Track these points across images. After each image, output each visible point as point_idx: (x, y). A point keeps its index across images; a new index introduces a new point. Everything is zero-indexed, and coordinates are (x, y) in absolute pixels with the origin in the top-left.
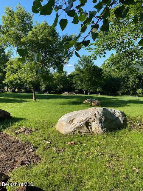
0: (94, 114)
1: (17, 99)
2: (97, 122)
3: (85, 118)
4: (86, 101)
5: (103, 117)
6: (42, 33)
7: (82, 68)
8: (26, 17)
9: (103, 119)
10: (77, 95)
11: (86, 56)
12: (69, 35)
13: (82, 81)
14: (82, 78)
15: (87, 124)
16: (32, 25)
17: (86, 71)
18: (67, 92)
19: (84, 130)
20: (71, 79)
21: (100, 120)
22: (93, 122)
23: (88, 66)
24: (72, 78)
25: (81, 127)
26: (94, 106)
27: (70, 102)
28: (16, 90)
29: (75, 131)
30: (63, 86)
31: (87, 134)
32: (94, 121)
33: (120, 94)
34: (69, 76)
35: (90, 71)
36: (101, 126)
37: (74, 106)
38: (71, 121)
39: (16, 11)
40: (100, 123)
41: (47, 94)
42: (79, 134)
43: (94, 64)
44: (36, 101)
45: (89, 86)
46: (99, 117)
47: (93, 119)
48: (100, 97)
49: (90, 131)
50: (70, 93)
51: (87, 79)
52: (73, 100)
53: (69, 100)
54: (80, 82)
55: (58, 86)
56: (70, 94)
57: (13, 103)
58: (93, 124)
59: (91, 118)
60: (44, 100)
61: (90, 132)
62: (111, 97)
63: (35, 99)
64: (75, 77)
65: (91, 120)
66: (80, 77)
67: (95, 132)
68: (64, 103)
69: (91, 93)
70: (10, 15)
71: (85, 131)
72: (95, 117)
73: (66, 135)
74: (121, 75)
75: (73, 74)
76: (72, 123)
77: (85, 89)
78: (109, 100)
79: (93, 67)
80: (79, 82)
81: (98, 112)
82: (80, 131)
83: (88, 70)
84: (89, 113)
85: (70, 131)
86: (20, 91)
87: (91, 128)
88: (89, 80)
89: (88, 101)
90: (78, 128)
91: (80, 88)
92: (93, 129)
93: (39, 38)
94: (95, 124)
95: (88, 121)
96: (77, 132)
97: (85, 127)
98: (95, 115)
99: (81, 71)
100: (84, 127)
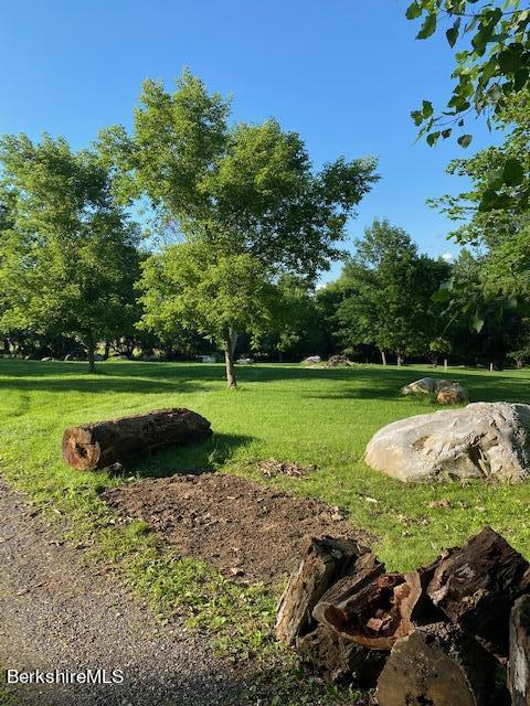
0: (491, 422)
1: (165, 381)
2: (505, 445)
3: (466, 434)
4: (414, 386)
5: (522, 432)
6: (264, 162)
7: (371, 266)
8: (206, 111)
9: (522, 436)
10: (360, 366)
11: (385, 224)
12: (348, 162)
13: (373, 314)
14: (374, 305)
15: (474, 452)
16: (224, 133)
17: (388, 278)
18: (317, 357)
19: (466, 470)
20: (332, 311)
21: (513, 439)
22: (491, 445)
23: (394, 258)
24: (336, 305)
25: (454, 461)
26: (448, 404)
27: (350, 391)
28: (136, 352)
29: (438, 473)
30: (299, 334)
31: (476, 481)
32: (494, 443)
33: (519, 363)
34: (321, 298)
35: (405, 278)
36: (519, 457)
37: (374, 403)
38: (419, 444)
39: (174, 93)
40: (514, 449)
41: (249, 363)
42: (451, 481)
43: (419, 254)
44: (238, 389)
45: (401, 334)
46: (507, 430)
47: (489, 437)
48: (450, 372)
49: (486, 472)
50: (334, 358)
51: (391, 306)
52: (358, 384)
53: (344, 382)
54: (366, 321)
55: (283, 337)
56: (335, 364)
57: (163, 394)
58: (491, 452)
59: (483, 436)
60: (254, 383)
61: (485, 477)
62: (491, 373)
63: (234, 382)
64: (346, 301)
65: (484, 441)
66: (366, 302)
67: (500, 477)
68: (333, 394)
69: (407, 361)
70: (158, 106)
71: (469, 474)
72: (495, 433)
73: (412, 485)
74: (521, 289)
75: (335, 288)
76: (425, 451)
77: (387, 344)
78: (490, 385)
79: (414, 264)
80: (364, 321)
81: (501, 415)
82: (455, 472)
83: (395, 276)
84: (471, 419)
85: (423, 471)
86: (148, 354)
87: (488, 466)
88: (399, 313)
89: (421, 386)
90: (446, 462)
91: (367, 340)
92: (495, 468)
93: (259, 179)
94: (498, 451)
95: (475, 442)
96: (447, 476)
97: (468, 460)
98: (494, 424)
99: (369, 278)
100: (465, 461)
